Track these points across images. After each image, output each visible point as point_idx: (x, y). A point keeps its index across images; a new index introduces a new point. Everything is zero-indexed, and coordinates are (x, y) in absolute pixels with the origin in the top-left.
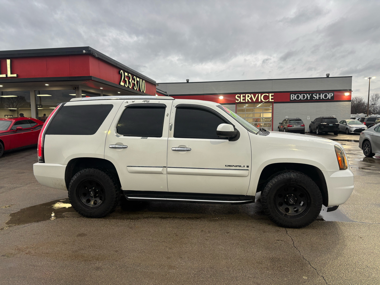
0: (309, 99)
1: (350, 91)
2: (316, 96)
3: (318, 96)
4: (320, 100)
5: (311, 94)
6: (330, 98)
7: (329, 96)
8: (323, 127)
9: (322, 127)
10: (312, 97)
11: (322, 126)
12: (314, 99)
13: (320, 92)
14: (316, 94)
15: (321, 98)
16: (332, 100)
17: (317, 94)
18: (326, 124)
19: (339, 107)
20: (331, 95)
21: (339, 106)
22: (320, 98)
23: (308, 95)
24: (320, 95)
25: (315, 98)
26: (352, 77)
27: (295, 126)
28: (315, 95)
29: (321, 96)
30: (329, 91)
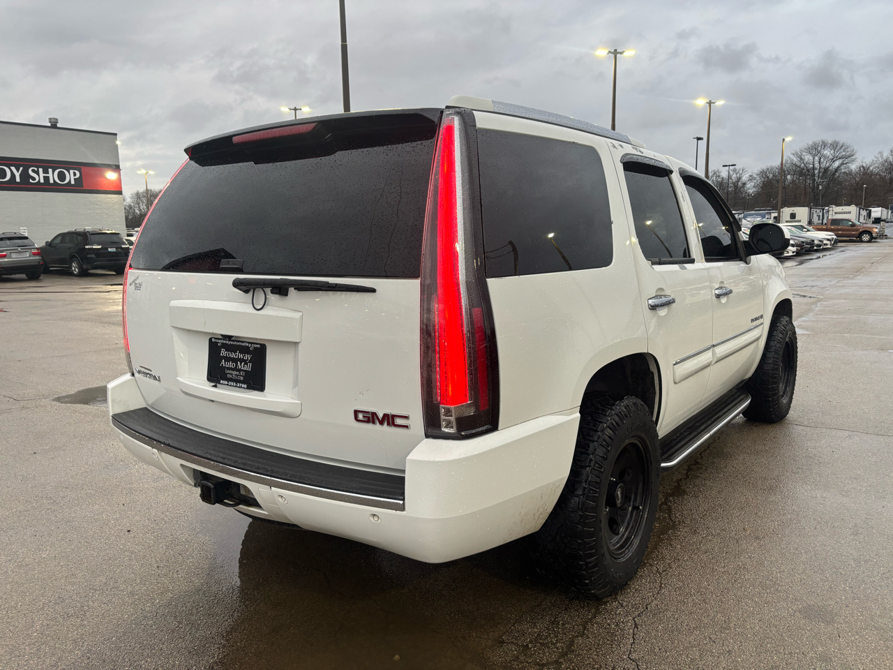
0: (18, 180)
1: (117, 168)
2: (37, 173)
3: (42, 175)
4: (46, 187)
5: (21, 168)
6: (73, 182)
7: (71, 177)
8: (93, 256)
9: (89, 256)
10: (25, 175)
11: (90, 254)
12: (31, 181)
13: (46, 165)
14: (36, 169)
15: (51, 181)
16: (78, 187)
17: (38, 170)
18: (100, 247)
19: (97, 207)
20: (75, 174)
21: (97, 204)
22: (46, 179)
23: (13, 168)
24: (46, 171)
25: (34, 179)
26: (116, 134)
27: (14, 255)
28: (33, 171)
29: (50, 175)
30: (69, 165)
